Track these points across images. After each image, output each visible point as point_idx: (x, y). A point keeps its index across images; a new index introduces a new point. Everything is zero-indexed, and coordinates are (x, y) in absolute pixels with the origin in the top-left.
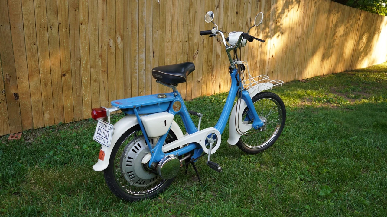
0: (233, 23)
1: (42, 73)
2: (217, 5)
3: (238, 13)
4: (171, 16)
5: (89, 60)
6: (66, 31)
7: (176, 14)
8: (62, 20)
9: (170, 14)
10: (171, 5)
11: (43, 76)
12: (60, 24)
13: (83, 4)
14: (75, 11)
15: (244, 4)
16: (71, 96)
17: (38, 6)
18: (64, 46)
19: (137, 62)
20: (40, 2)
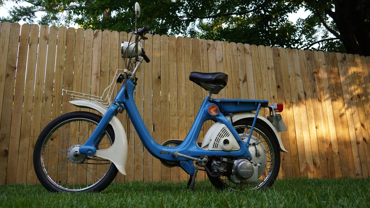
0: (274, 97)
1: (32, 136)
2: (242, 79)
3: (281, 87)
4: (176, 91)
5: (78, 128)
6: (59, 102)
7: (183, 89)
8: (56, 94)
9: (175, 89)
10: (175, 80)
11: (32, 138)
12: (54, 96)
13: (77, 81)
14: (69, 86)
15: (289, 77)
16: (56, 159)
17: (37, 84)
18: (55, 114)
19: (133, 134)
20: (40, 81)
